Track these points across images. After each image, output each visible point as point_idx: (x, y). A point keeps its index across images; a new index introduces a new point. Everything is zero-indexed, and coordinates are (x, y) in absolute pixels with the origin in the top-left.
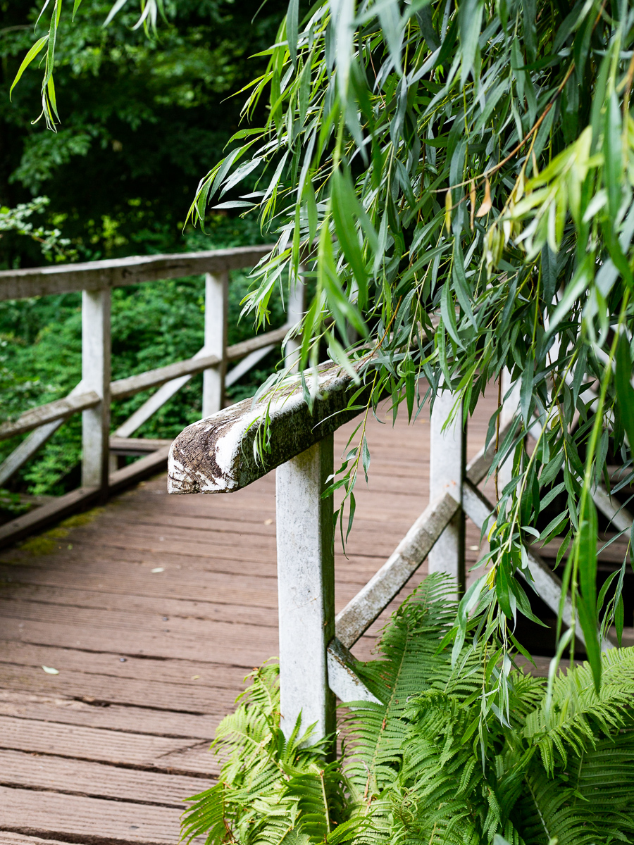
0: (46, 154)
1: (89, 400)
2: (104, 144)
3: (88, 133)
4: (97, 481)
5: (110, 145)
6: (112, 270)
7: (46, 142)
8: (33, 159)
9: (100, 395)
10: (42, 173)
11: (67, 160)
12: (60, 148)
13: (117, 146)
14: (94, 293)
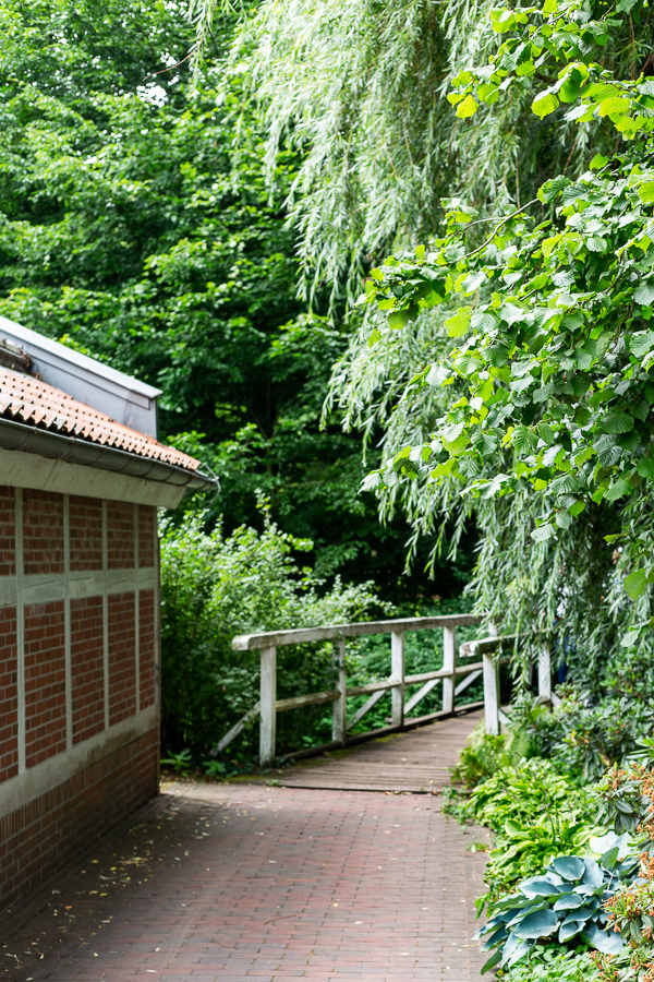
0: (330, 560)
1: (396, 683)
2: (366, 552)
3: (356, 546)
4: (399, 722)
5: (370, 553)
6: (406, 623)
7: (331, 553)
8: (323, 564)
9: (401, 681)
10: (328, 572)
11: (343, 563)
12: (339, 556)
13: (374, 553)
14: (398, 634)
